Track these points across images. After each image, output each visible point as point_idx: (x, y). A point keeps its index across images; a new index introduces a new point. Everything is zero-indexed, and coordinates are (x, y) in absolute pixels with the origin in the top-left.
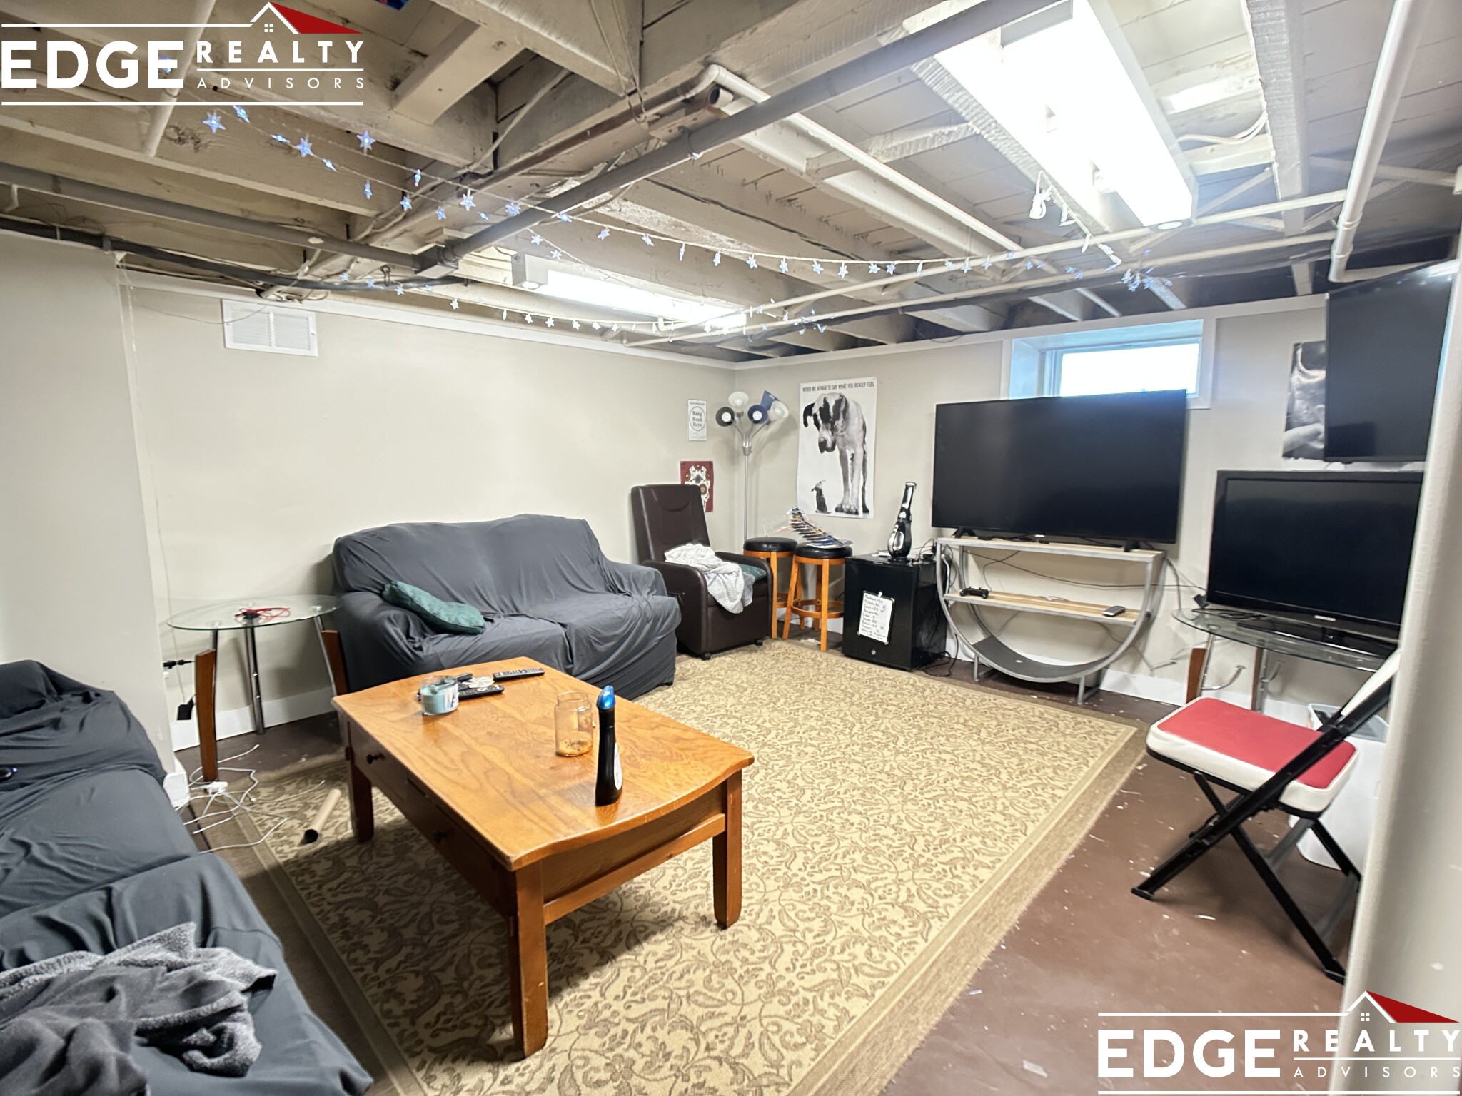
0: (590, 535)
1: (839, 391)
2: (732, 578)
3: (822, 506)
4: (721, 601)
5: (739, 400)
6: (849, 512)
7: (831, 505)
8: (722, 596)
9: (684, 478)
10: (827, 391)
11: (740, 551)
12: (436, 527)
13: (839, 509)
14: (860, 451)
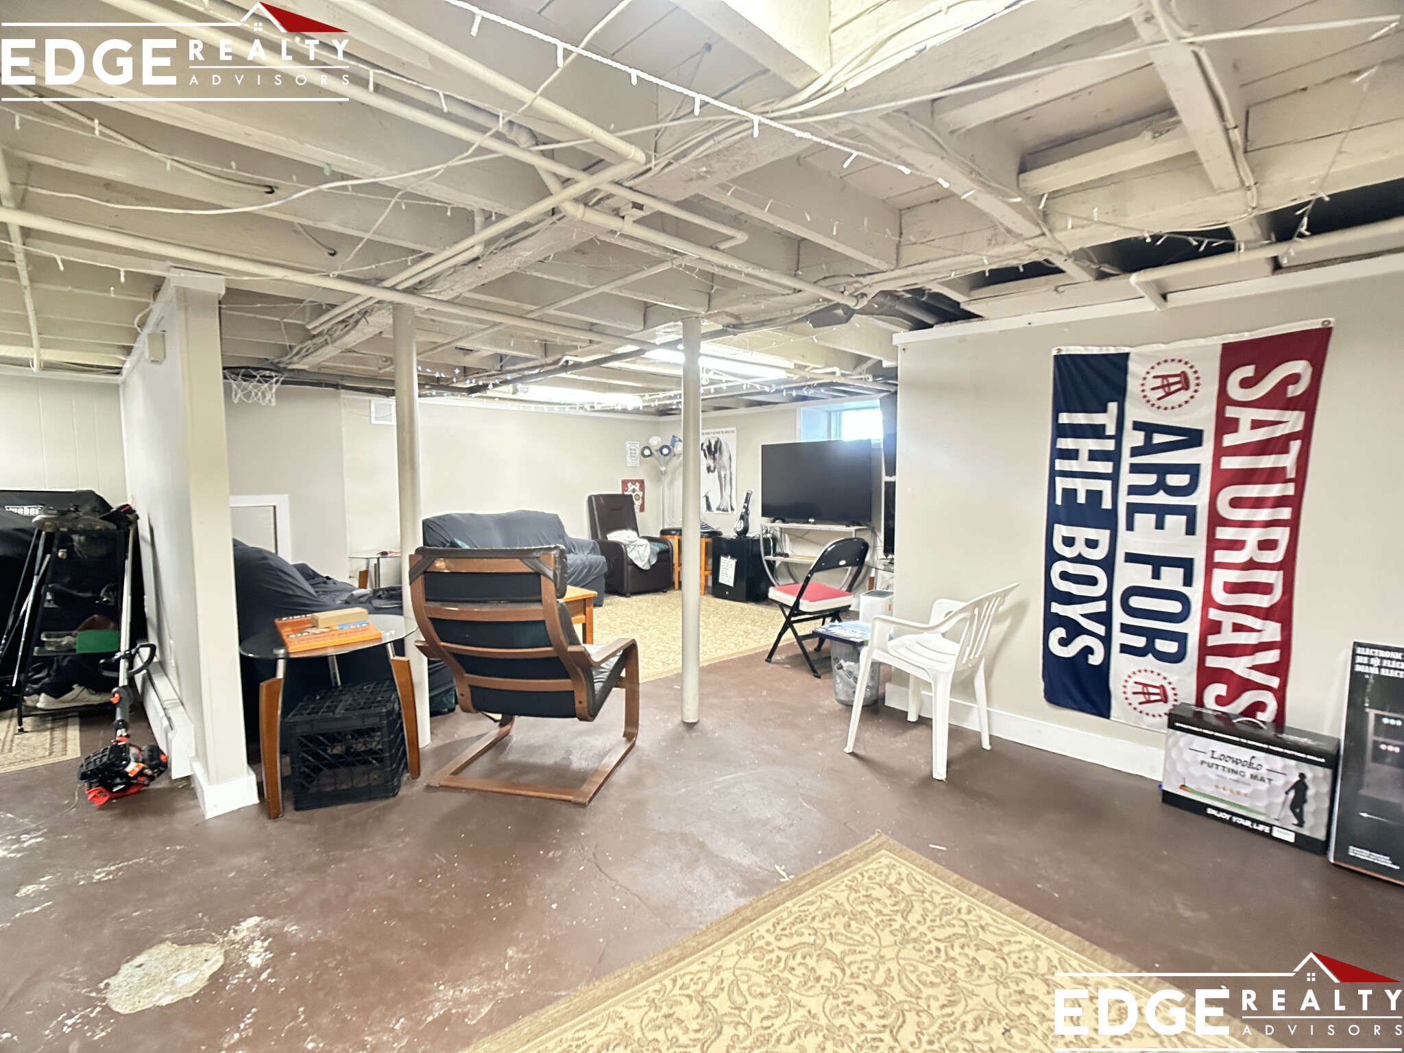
0: (560, 523)
1: (716, 435)
2: (643, 548)
3: (709, 508)
4: (636, 562)
5: (655, 442)
6: (724, 510)
7: (714, 507)
8: (636, 558)
9: (624, 490)
10: (711, 436)
11: (658, 535)
12: (472, 515)
13: (718, 509)
14: (728, 473)
